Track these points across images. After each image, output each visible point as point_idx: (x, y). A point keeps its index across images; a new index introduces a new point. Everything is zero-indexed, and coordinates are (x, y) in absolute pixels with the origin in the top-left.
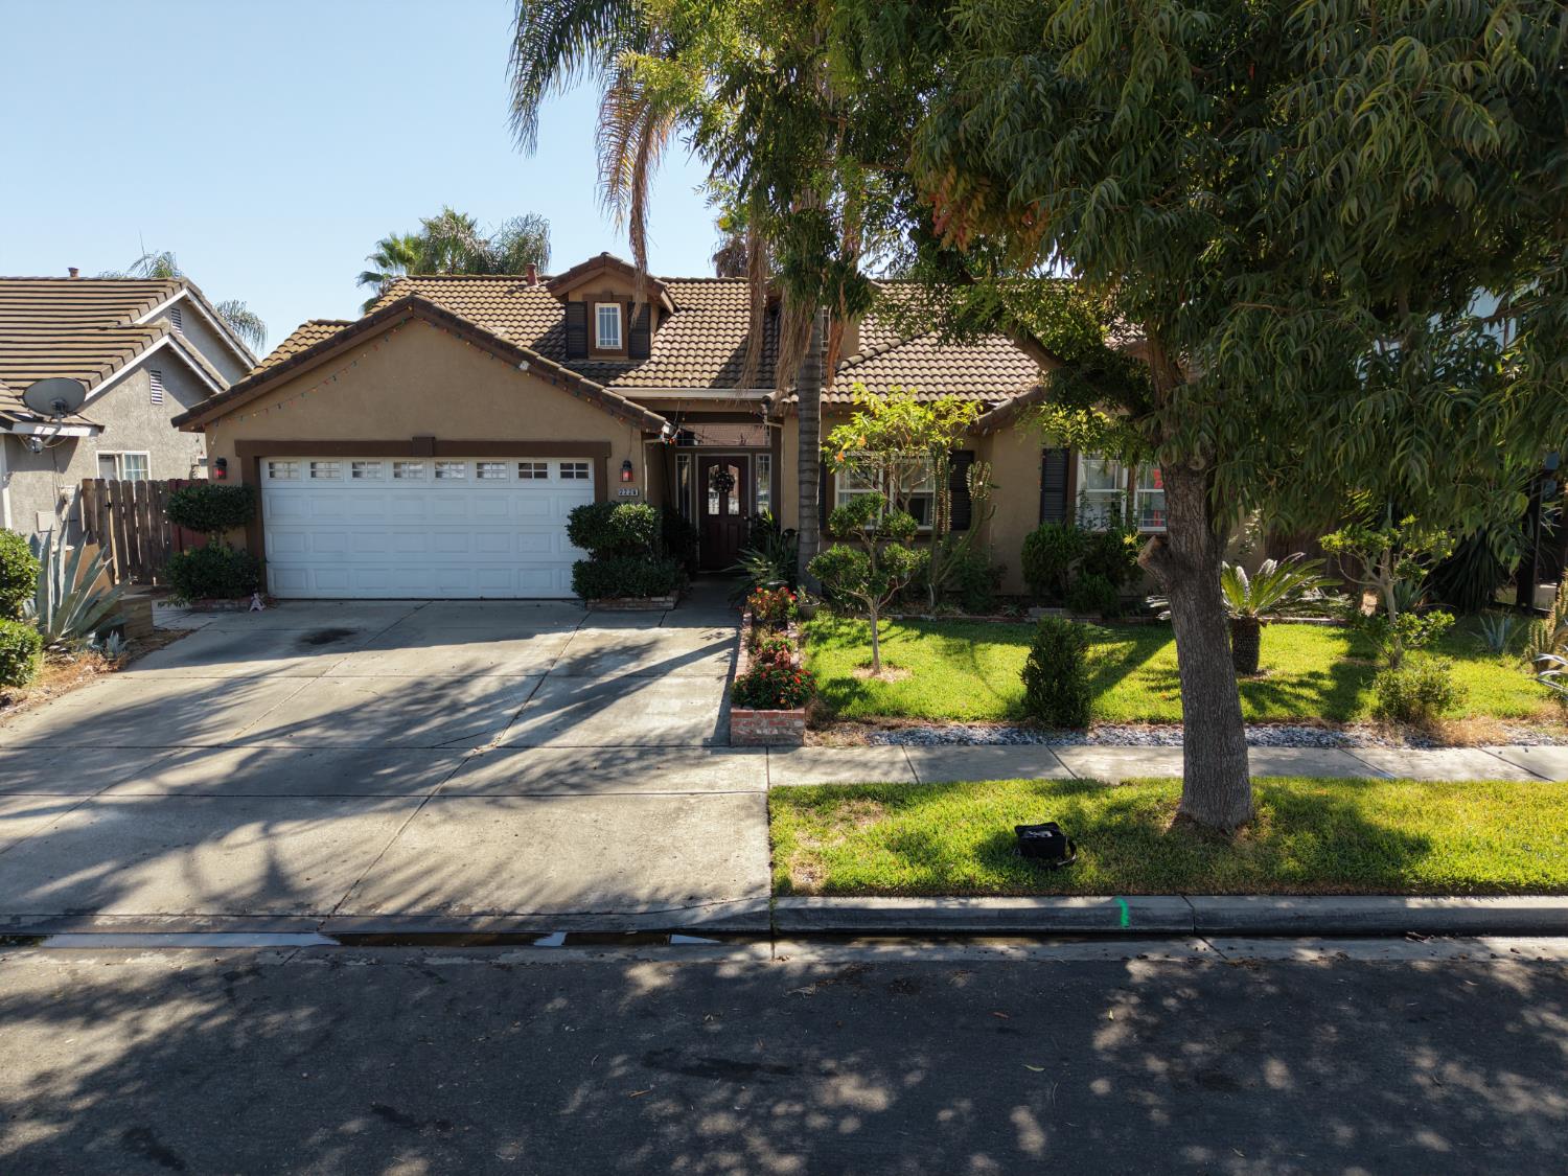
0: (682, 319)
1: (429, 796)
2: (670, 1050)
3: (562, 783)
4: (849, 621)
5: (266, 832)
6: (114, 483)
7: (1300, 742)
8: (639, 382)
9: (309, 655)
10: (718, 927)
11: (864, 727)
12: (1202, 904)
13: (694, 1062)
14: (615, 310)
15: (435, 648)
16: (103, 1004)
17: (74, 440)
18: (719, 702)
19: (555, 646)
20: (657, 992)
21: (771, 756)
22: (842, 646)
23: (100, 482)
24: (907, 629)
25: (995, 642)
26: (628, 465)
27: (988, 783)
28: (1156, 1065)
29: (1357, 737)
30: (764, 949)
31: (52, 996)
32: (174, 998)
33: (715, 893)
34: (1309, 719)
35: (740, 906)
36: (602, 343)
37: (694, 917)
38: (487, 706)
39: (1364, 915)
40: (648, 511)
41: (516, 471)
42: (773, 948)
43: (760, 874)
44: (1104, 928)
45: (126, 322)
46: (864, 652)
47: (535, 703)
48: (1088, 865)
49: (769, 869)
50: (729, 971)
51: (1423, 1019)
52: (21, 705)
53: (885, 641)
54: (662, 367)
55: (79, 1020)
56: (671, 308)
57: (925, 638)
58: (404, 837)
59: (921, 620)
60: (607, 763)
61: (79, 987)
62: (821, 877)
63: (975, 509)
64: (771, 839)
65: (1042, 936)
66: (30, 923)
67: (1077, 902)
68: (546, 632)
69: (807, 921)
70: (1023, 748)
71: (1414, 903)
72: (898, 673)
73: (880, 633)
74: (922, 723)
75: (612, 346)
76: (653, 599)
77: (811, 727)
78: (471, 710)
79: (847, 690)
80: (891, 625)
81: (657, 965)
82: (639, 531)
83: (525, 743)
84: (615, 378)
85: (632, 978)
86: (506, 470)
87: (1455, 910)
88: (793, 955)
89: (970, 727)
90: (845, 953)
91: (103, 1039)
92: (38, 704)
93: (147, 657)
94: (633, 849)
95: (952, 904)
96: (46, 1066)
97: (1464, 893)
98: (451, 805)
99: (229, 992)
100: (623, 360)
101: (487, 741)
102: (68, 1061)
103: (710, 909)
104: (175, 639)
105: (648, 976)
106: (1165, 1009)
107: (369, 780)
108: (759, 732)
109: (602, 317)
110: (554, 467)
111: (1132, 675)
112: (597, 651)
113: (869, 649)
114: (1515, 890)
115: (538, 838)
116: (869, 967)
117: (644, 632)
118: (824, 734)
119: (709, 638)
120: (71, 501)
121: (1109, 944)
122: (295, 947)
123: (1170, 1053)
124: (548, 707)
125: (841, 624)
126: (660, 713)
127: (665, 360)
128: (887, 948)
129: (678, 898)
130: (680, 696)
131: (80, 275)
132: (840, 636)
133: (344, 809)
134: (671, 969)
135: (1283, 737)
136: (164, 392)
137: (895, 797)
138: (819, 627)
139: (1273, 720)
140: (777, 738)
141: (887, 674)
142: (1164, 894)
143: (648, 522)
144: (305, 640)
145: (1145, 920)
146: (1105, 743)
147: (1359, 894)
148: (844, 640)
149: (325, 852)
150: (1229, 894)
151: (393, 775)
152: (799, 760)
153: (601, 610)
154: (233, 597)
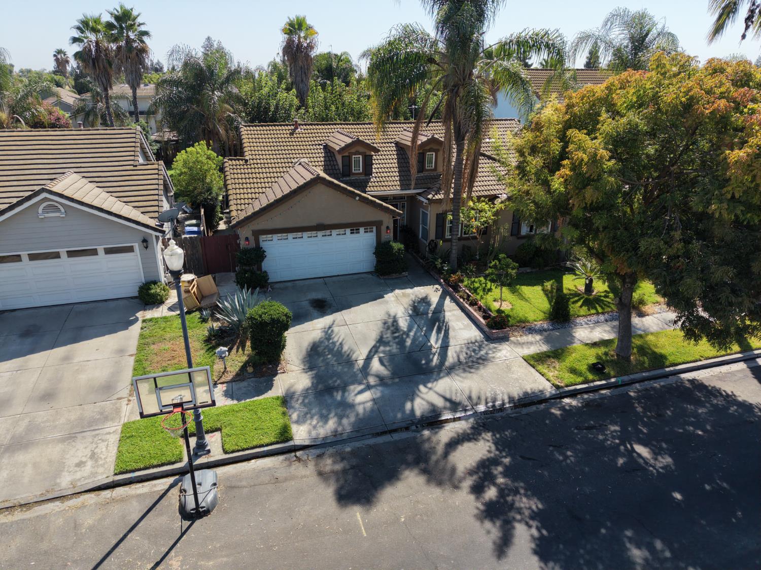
1: (447, 370)
2: (578, 426)
3: (473, 362)
5: (427, 388)
8: (375, 188)
9: (328, 314)
11: (518, 328)
14: (360, 157)
15: (362, 306)
18: (470, 322)
19: (396, 300)
20: (561, 415)
21: (507, 343)
22: (484, 293)
26: (388, 228)
30: (565, 401)
35: (552, 392)
36: (355, 170)
38: (413, 332)
39: (660, 373)
41: (349, 232)
43: (548, 383)
44: (619, 384)
47: (424, 329)
48: (609, 371)
60: (474, 352)
62: (562, 382)
64: (540, 374)
65: (610, 388)
67: (612, 380)
69: (567, 393)
73: (486, 284)
74: (530, 324)
75: (358, 172)
78: (411, 334)
79: (504, 314)
80: (486, 280)
81: (554, 409)
83: (444, 345)
84: (366, 187)
87: (674, 370)
88: (571, 402)
89: (542, 324)
90: (579, 399)
91: (484, 443)
95: (591, 384)
98: (457, 372)
100: (364, 178)
105: (555, 412)
106: (642, 402)
107: (424, 366)
108: (499, 336)
109: (355, 160)
110: (362, 229)
112: (414, 302)
113: (490, 293)
116: (586, 402)
117: (414, 290)
119: (436, 291)
121: (622, 388)
123: (650, 411)
125: (473, 282)
126: (462, 329)
128: (585, 396)
130: (458, 320)
132: (478, 288)
134: (558, 409)
138: (469, 285)
140: (503, 338)
141: (504, 305)
142: (624, 375)
143: (403, 250)
145: (624, 382)
148: (481, 289)
149: (448, 391)
150: (635, 373)
151: (427, 363)
152: (515, 343)
153: (386, 279)
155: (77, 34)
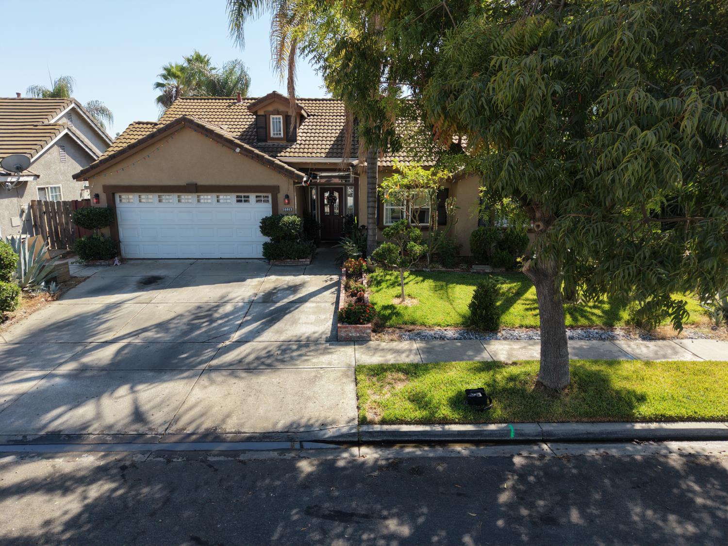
0: (311, 120)
1: (204, 370)
2: (316, 506)
3: (263, 363)
4: (390, 272)
5: (132, 390)
6: (46, 202)
7: (592, 337)
8: (292, 154)
9: (143, 291)
10: (335, 439)
11: (398, 331)
12: (546, 427)
13: (327, 512)
14: (279, 118)
15: (201, 287)
16: (68, 483)
17: (26, 182)
18: (332, 317)
19: (256, 285)
20: (310, 475)
21: (356, 347)
22: (388, 287)
23: (39, 202)
24: (417, 276)
25: (458, 283)
26: (287, 197)
27: (454, 363)
28: (524, 512)
29: (618, 335)
30: (355, 450)
31: (45, 479)
32: (99, 480)
33: (333, 422)
34: (597, 325)
35: (345, 430)
36: (274, 134)
37: (325, 434)
38: (226, 319)
39: (616, 432)
40: (297, 219)
41: (235, 199)
42: (359, 450)
43: (353, 413)
44: (504, 438)
45: (46, 122)
46: (397, 290)
47: (248, 318)
48: (497, 408)
49: (357, 410)
50: (341, 463)
51: (639, 487)
52: (14, 320)
53: (407, 283)
54: (302, 146)
55: (59, 492)
56: (306, 115)
57: (425, 281)
58: (194, 392)
59: (423, 271)
60: (284, 351)
61: (57, 475)
62: (380, 415)
63: (449, 219)
64: (357, 394)
65: (477, 443)
66: (31, 439)
67: (492, 427)
68: (252, 277)
69: (374, 437)
70: (469, 342)
71: (638, 426)
72: (413, 300)
73: (404, 278)
74: (423, 328)
75: (278, 136)
76: (300, 260)
77: (374, 331)
78: (220, 322)
79: (390, 311)
80: (410, 274)
81: (309, 460)
82: (293, 229)
83: (245, 340)
84: (280, 153)
85: (299, 468)
86: (229, 199)
87: (655, 430)
88: (367, 454)
89: (445, 330)
90: (390, 453)
91: (70, 502)
92: (21, 319)
93: (69, 292)
94: (296, 398)
95: (438, 428)
96: (48, 517)
97: (660, 421)
98: (214, 375)
99: (123, 476)
100: (284, 143)
101: (228, 339)
102: (57, 514)
103: (331, 430)
104: (80, 282)
105: (306, 466)
106: (529, 483)
107: (176, 361)
108: (350, 335)
109: (273, 122)
110: (252, 197)
111: (519, 302)
112: (275, 288)
113: (400, 288)
114: (682, 419)
115: (254, 392)
116: (401, 461)
117: (297, 277)
118: (379, 335)
119: (326, 281)
120: (26, 211)
121: (505, 447)
122: (150, 451)
123: (531, 506)
124: (255, 320)
125: (387, 274)
126: (305, 323)
127: (303, 142)
128: (409, 450)
129: (317, 424)
130: (314, 313)
131: (22, 96)
132: (387, 281)
133: (165, 377)
134: (316, 462)
135: (585, 335)
136: (67, 156)
137: (411, 371)
138: (377, 276)
139: (581, 326)
140: (358, 337)
141: (408, 302)
142: (530, 422)
143: (297, 225)
144: (141, 283)
145: (522, 435)
146: (505, 339)
147: (614, 422)
148: (389, 283)
149: (158, 399)
150: (558, 422)
151: (186, 358)
152: (369, 348)
153: (276, 265)
154: (106, 259)
155: (161, 81)
